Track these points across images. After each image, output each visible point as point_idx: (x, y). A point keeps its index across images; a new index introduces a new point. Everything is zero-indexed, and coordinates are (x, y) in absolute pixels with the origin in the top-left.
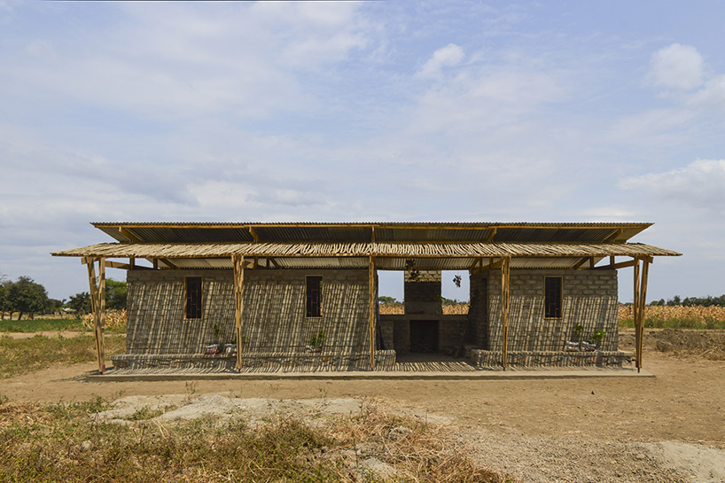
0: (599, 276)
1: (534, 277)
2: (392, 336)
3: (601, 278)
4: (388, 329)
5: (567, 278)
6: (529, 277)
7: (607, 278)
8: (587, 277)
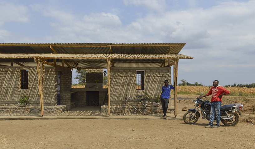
0: (162, 70)
1: (131, 71)
2: (70, 98)
3: (163, 71)
4: (68, 95)
5: (147, 71)
6: (129, 70)
7: (166, 71)
8: (156, 70)
